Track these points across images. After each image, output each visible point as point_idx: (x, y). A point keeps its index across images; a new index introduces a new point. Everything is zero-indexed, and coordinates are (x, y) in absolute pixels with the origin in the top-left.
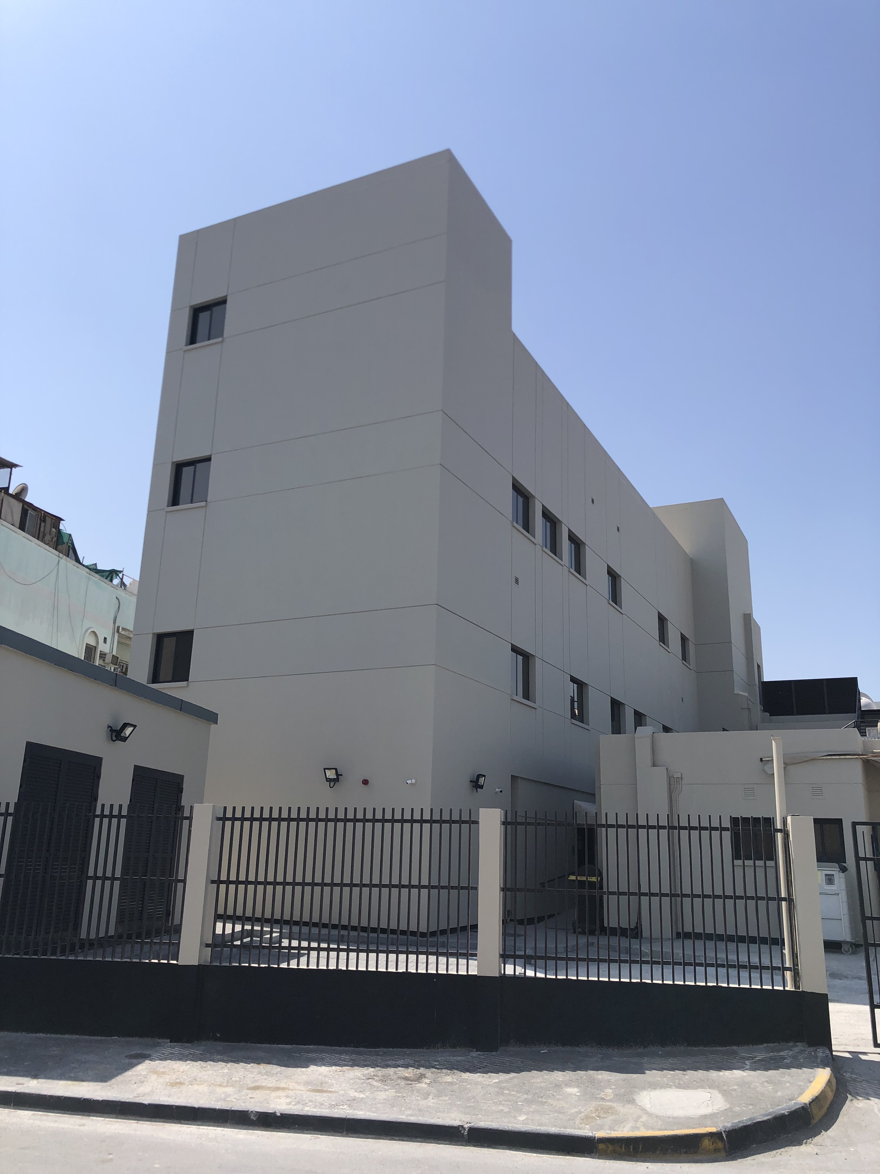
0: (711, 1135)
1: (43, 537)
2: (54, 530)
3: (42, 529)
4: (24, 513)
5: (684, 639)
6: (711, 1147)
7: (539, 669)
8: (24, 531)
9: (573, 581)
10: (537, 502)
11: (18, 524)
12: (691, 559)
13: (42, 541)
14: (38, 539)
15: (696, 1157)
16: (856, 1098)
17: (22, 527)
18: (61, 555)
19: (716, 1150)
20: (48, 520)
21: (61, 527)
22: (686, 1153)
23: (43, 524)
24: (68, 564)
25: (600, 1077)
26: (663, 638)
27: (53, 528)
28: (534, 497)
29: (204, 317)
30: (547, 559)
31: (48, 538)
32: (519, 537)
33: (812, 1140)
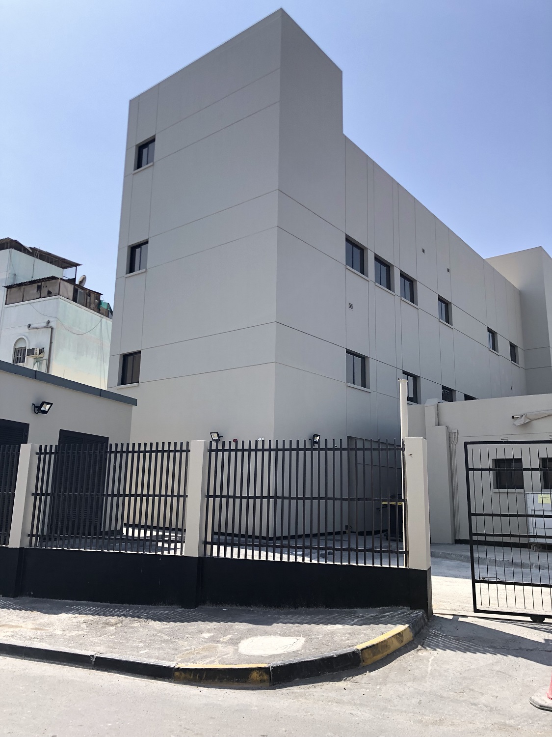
0: (260, 669)
1: (90, 305)
2: (97, 301)
3: (88, 301)
4: (75, 291)
5: (513, 347)
6: (258, 679)
7: (372, 365)
8: (76, 302)
9: (406, 307)
10: (369, 252)
11: (71, 298)
12: (520, 291)
13: (89, 308)
14: (86, 307)
15: (245, 685)
16: (425, 648)
17: (75, 300)
18: (102, 316)
19: (262, 681)
20: (92, 295)
21: (101, 298)
22: (237, 682)
23: (89, 298)
24: (108, 321)
25: (236, 627)
26: (494, 347)
27: (96, 299)
28: (367, 248)
29: (145, 151)
30: (381, 292)
31: (93, 306)
32: (353, 276)
33: (352, 678)
